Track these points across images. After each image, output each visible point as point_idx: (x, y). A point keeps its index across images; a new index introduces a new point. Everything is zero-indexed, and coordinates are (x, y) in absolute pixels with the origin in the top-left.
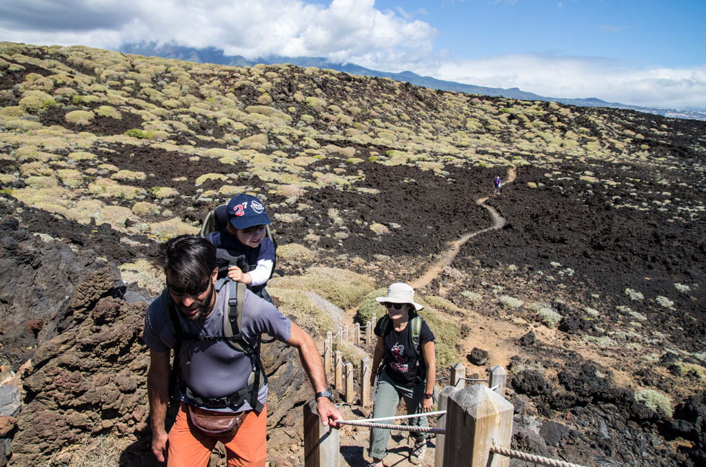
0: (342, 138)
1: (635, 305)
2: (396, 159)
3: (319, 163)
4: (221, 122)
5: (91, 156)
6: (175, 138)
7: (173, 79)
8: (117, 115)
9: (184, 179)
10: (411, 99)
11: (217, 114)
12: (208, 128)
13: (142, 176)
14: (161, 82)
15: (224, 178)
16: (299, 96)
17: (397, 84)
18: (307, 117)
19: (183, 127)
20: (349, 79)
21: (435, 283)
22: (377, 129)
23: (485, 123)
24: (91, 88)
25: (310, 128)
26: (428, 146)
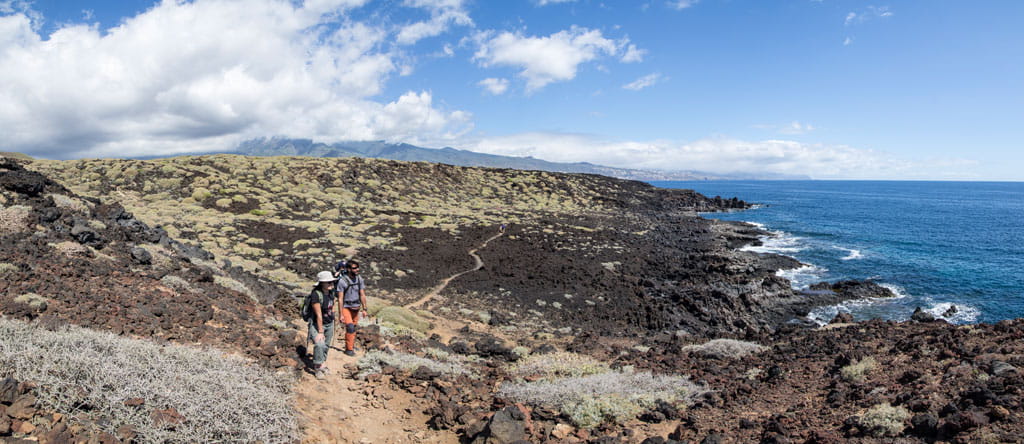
0: (391, 208)
1: (540, 309)
2: (428, 222)
3: (371, 229)
4: (308, 201)
5: (233, 229)
6: (279, 215)
7: (277, 172)
8: (245, 201)
9: (286, 243)
10: (442, 176)
11: (306, 195)
12: (300, 206)
13: (262, 241)
14: (270, 175)
15: (310, 242)
16: (361, 180)
17: (431, 166)
18: (367, 194)
19: (284, 206)
20: (396, 165)
21: (426, 304)
22: (416, 200)
23: (495, 190)
24: (229, 183)
25: (369, 202)
26: (453, 210)
